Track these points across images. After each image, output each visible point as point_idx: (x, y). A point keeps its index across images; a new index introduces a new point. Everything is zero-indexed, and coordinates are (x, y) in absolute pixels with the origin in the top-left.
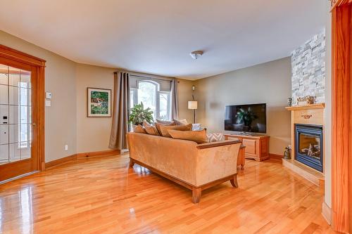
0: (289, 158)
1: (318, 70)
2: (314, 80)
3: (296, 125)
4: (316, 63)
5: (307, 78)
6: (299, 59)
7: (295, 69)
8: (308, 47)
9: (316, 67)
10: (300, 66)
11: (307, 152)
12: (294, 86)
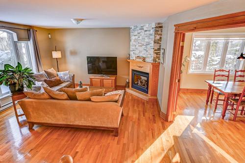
0: (129, 87)
1: (148, 44)
2: (145, 48)
3: (133, 70)
4: (147, 40)
5: (141, 46)
6: (136, 33)
7: (133, 38)
8: (142, 29)
9: (147, 42)
10: (136, 37)
11: (138, 83)
12: (132, 48)
